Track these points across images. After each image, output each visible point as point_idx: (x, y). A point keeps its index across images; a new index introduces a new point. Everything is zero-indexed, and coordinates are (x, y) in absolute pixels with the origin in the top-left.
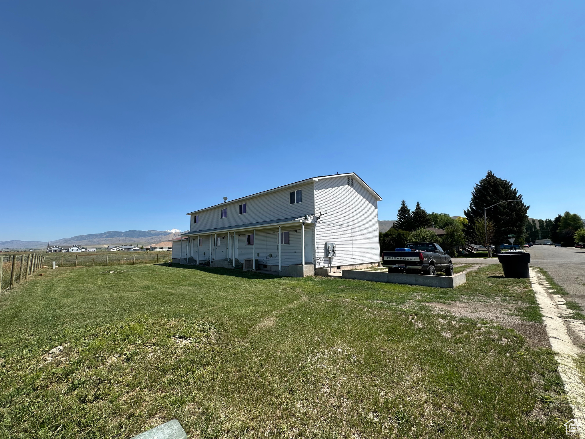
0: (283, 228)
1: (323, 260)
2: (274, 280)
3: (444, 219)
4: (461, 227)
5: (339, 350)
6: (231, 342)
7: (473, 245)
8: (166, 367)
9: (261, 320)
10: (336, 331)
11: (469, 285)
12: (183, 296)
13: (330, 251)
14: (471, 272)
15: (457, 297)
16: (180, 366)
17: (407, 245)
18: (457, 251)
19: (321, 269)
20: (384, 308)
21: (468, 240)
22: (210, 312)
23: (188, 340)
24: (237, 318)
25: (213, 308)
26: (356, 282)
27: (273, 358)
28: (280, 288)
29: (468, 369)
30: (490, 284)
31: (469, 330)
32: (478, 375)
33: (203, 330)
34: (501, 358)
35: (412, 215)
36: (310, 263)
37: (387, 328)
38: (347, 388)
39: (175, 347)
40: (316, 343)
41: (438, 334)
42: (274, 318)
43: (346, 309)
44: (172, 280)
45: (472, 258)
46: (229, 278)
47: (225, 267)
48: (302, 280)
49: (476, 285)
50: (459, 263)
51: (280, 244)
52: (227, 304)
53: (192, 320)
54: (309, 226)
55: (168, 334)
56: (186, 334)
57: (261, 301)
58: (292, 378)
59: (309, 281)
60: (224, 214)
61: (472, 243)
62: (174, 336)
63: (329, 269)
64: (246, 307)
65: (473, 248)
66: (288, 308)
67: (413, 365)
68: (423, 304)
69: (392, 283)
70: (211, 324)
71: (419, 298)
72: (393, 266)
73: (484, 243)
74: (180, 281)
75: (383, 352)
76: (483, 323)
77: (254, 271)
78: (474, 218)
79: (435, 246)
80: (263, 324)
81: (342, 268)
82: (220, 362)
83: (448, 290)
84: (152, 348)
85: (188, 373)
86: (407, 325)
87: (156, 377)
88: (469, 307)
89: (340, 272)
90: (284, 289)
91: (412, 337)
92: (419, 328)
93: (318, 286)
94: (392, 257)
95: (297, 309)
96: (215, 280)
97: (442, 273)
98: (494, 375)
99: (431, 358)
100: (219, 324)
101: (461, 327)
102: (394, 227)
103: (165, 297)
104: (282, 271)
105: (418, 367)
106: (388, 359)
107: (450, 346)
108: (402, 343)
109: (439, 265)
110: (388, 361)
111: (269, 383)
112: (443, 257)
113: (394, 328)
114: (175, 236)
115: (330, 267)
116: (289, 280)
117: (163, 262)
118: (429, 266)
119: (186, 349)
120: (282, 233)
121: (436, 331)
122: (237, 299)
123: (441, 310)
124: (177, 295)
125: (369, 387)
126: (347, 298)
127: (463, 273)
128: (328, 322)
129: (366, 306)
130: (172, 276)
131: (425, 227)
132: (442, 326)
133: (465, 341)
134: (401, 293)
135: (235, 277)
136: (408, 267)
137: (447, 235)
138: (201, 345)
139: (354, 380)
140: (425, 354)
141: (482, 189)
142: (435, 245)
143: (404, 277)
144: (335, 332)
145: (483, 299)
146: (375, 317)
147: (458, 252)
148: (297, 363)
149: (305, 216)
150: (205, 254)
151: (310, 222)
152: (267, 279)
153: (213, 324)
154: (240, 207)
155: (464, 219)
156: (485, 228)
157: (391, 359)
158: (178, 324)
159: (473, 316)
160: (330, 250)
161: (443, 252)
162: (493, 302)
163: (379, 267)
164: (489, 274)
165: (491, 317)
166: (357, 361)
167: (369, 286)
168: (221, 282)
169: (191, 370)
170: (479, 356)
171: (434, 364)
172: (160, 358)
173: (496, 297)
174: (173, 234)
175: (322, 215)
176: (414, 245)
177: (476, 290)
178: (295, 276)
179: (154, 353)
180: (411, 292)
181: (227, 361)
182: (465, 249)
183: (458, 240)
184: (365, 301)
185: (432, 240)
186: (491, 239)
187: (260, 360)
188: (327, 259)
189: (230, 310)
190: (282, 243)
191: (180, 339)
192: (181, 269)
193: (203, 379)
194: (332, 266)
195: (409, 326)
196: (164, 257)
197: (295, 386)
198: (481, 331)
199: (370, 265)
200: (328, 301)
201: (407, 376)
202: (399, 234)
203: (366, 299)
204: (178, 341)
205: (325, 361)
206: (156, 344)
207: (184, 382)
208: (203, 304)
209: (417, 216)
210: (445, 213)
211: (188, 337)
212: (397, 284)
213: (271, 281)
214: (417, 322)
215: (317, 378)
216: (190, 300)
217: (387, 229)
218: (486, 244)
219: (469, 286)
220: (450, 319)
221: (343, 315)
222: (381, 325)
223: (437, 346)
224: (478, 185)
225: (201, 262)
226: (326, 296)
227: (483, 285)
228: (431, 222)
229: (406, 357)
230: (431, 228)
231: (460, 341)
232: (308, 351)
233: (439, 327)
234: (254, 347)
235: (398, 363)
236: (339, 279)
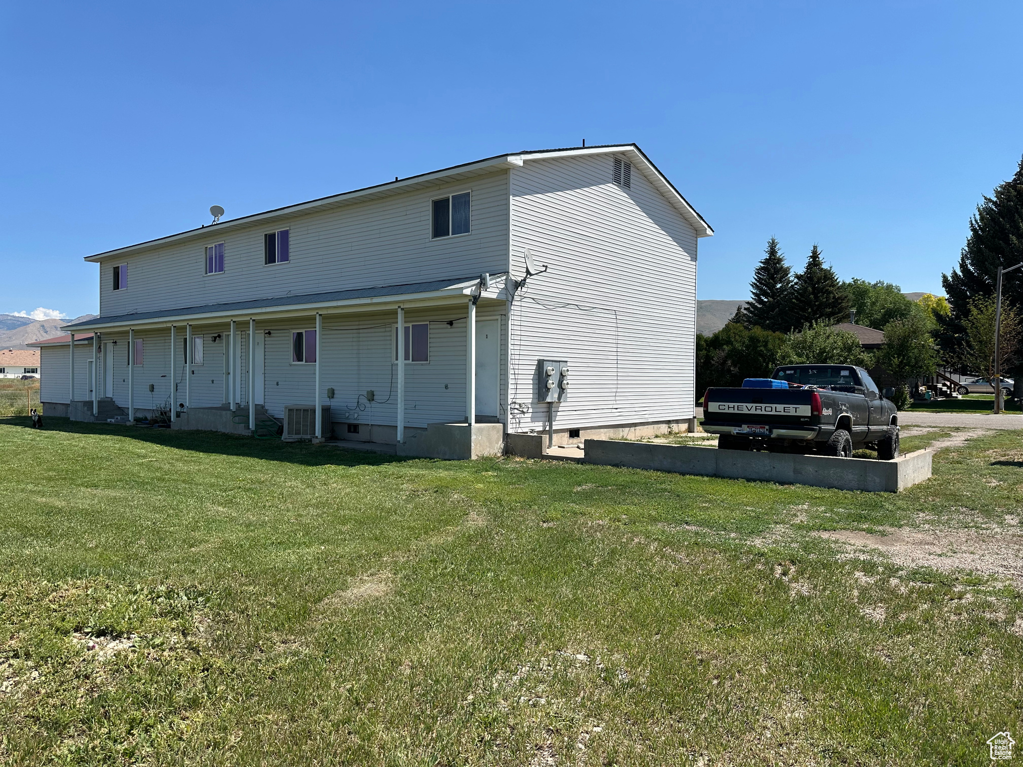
0: (408, 313)
1: (531, 410)
2: (383, 468)
3: (885, 300)
4: (931, 323)
5: (581, 657)
6: (261, 642)
7: (955, 377)
8: (61, 716)
9: (349, 581)
10: (572, 607)
11: (941, 485)
12: (91, 516)
13: (552, 383)
14: (947, 450)
15: (905, 517)
16: (106, 712)
17: (778, 371)
18: (911, 392)
19: (522, 437)
20: (704, 544)
21: (947, 361)
22: (186, 560)
23: (123, 640)
24: (275, 576)
25: (193, 549)
26: (623, 475)
27: (390, 683)
28: (401, 490)
29: (926, 695)
30: (994, 483)
31: (933, 601)
32: (950, 709)
33: (169, 612)
34: (1010, 666)
35: (796, 284)
36: (493, 419)
37: (714, 598)
38: (603, 752)
39: (84, 660)
40: (514, 640)
41: (852, 610)
42: (386, 574)
43: (598, 547)
44: (50, 470)
45: (952, 412)
46: (237, 463)
47: (222, 429)
48: (466, 467)
49: (958, 485)
50: (914, 426)
51: (401, 362)
52: (238, 538)
53: (131, 585)
54: (492, 309)
55: (58, 624)
56: (118, 624)
57: (344, 529)
58: (449, 734)
59: (487, 471)
60: (216, 263)
61: (955, 371)
62: (77, 629)
63: (546, 438)
64: (300, 545)
65: (956, 384)
66: (429, 545)
67: (782, 691)
68: (814, 534)
69: (727, 477)
70: (194, 594)
71: (802, 518)
72: (734, 430)
73: (987, 370)
74: (77, 471)
75: (701, 661)
76: (969, 583)
77: (318, 441)
78: (970, 298)
79: (857, 374)
80: (355, 591)
81: (584, 436)
82: (230, 697)
83: (881, 497)
84: (10, 665)
85: (134, 731)
86: (768, 589)
87: (33, 743)
88: (936, 542)
89: (578, 447)
90: (414, 494)
91: (782, 621)
92: (802, 597)
93: (514, 484)
94: (731, 405)
95: (455, 547)
96: (193, 468)
97: (868, 451)
98: (989, 708)
99: (830, 671)
100: (220, 594)
101: (912, 592)
102: (738, 318)
103: (31, 520)
104: (405, 443)
105: (795, 696)
106: (717, 678)
107: (883, 640)
108: (754, 636)
109: (864, 428)
110: (715, 682)
111: (383, 748)
112: (876, 408)
113: (734, 600)
114: (46, 332)
115: (550, 433)
116: (427, 468)
117: (10, 412)
118: (836, 430)
119: (118, 665)
120: (407, 329)
121: (847, 603)
122: (269, 525)
123: (860, 551)
124: (71, 513)
125: (666, 749)
126: (600, 518)
127: (927, 451)
128: (546, 583)
129: (655, 540)
130: (48, 456)
131: (829, 320)
132: (864, 591)
133: (920, 628)
134: (752, 505)
135: (257, 460)
136: (777, 432)
137: (890, 345)
138: (165, 653)
139: (625, 733)
140: (814, 661)
141: (1000, 213)
142: (857, 371)
143: (763, 461)
144: (566, 611)
145: (973, 521)
146: (680, 569)
147: (915, 394)
148: (462, 694)
149: (480, 277)
150: (152, 388)
151: (494, 296)
152: (362, 467)
153: (201, 595)
154: (270, 240)
155: (940, 300)
156: (996, 328)
157: (724, 678)
158: (87, 595)
159: (945, 565)
160: (550, 382)
161: (876, 391)
162: (998, 530)
163: (690, 435)
164: (993, 455)
165: (990, 566)
166: (631, 684)
167: (663, 486)
168: (212, 475)
169: (141, 721)
170: (954, 665)
171: (838, 686)
172: (38, 692)
173: (1006, 517)
174: (38, 325)
175: (531, 275)
176: (798, 371)
177: (956, 498)
178: (447, 457)
179: (17, 679)
180: (782, 502)
181: (253, 695)
182: (934, 388)
183: (916, 363)
184: (652, 526)
185: (846, 358)
186: (1008, 360)
187: (350, 691)
188: (543, 407)
189: (250, 555)
190: (407, 358)
191: (98, 637)
192: (76, 435)
193: (183, 745)
194: (554, 428)
195: (773, 593)
196: (13, 398)
197: (459, 753)
198: (963, 601)
199: (664, 429)
200: (545, 525)
201: (766, 717)
202: (754, 340)
203: (654, 520)
204: (91, 644)
205: (541, 688)
206: (21, 652)
207: (124, 754)
208: (161, 539)
209: (810, 289)
210: (890, 282)
211: (123, 633)
212: (741, 480)
213: (374, 471)
214: (797, 581)
215: (522, 731)
216: (118, 528)
217: (717, 325)
218: (993, 374)
219: (939, 488)
220: (883, 573)
221: (590, 564)
222: (696, 590)
223: (846, 643)
224: (990, 200)
225: (140, 415)
226: (538, 512)
227: (976, 484)
228: (846, 308)
229: (764, 671)
230: (846, 324)
231: (910, 628)
232: (491, 662)
233: (856, 593)
234: (333, 656)
235: (742, 686)
236: (574, 466)
